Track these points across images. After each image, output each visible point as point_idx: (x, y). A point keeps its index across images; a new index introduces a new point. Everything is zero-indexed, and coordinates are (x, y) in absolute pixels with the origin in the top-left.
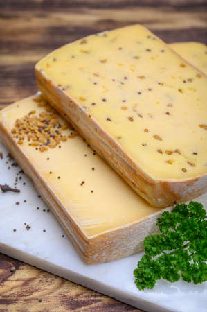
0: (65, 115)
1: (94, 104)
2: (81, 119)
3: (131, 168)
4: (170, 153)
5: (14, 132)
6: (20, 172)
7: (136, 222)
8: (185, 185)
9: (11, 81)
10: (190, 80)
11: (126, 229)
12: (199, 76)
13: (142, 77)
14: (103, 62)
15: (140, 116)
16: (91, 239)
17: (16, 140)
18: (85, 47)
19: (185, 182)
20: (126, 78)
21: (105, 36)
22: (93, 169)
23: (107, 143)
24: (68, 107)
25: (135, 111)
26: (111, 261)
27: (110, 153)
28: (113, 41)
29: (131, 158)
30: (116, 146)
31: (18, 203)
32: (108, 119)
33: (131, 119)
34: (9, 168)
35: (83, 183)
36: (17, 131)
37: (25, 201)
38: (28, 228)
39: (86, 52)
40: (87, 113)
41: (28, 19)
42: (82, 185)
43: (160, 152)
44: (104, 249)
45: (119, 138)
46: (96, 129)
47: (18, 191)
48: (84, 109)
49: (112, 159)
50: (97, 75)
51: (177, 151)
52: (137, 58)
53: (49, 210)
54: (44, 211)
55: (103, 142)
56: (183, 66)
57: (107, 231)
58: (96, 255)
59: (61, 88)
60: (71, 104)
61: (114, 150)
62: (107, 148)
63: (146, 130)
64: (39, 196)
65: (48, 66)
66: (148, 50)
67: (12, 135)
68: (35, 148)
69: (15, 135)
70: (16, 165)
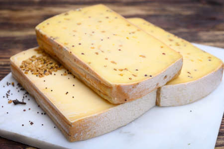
0: (55, 56)
1: (73, 46)
2: (66, 56)
3: (97, 80)
4: (122, 70)
5: (22, 67)
6: (26, 93)
7: (102, 112)
8: (131, 87)
9: (18, 45)
10: (133, 33)
11: (95, 116)
12: (138, 30)
13: (103, 32)
14: (79, 24)
15: (103, 52)
16: (73, 123)
17: (24, 72)
18: (67, 17)
19: (131, 85)
20: (93, 32)
21: (80, 10)
22: (74, 85)
23: (82, 67)
24: (56, 50)
25: (99, 49)
26: (86, 140)
27: (84, 74)
28: (85, 13)
29: (97, 73)
30: (88, 68)
31: (24, 110)
32: (83, 54)
33: (97, 53)
34: (19, 91)
35: (67, 93)
36: (24, 66)
37: (29, 109)
38: (32, 123)
39: (68, 20)
40: (69, 51)
41: (30, 11)
42: (66, 94)
43: (115, 70)
44: (82, 131)
45: (90, 63)
46: (75, 60)
47: (25, 104)
48: (67, 49)
49: (86, 78)
50: (75, 31)
51: (125, 69)
52: (100, 22)
53: (45, 113)
54: (42, 114)
55: (80, 68)
56: (129, 25)
57: (83, 118)
58: (77, 135)
59: (52, 39)
60: (59, 47)
61: (86, 71)
62: (82, 71)
63: (107, 59)
64: (39, 106)
65: (44, 27)
66: (107, 18)
67: (21, 69)
68: (35, 75)
69: (23, 69)
70: (23, 89)
